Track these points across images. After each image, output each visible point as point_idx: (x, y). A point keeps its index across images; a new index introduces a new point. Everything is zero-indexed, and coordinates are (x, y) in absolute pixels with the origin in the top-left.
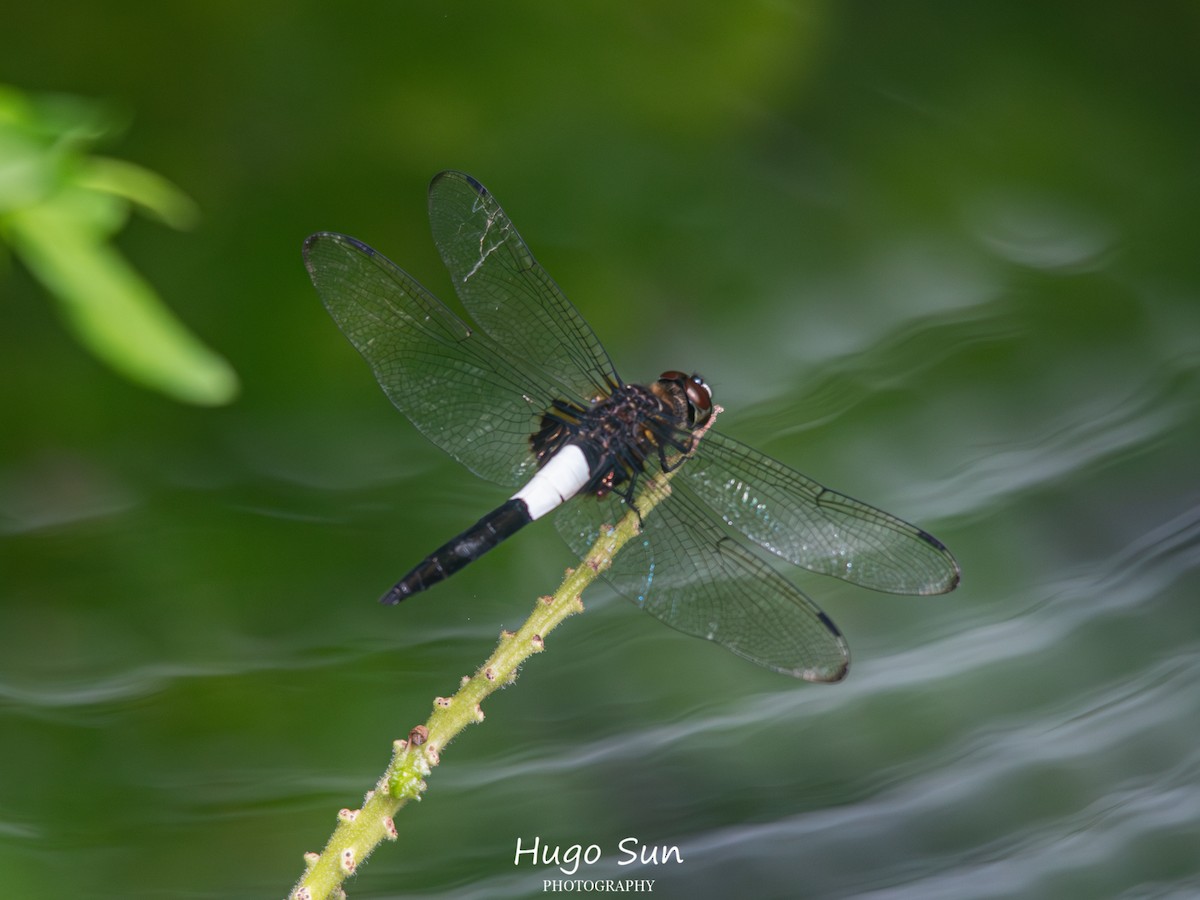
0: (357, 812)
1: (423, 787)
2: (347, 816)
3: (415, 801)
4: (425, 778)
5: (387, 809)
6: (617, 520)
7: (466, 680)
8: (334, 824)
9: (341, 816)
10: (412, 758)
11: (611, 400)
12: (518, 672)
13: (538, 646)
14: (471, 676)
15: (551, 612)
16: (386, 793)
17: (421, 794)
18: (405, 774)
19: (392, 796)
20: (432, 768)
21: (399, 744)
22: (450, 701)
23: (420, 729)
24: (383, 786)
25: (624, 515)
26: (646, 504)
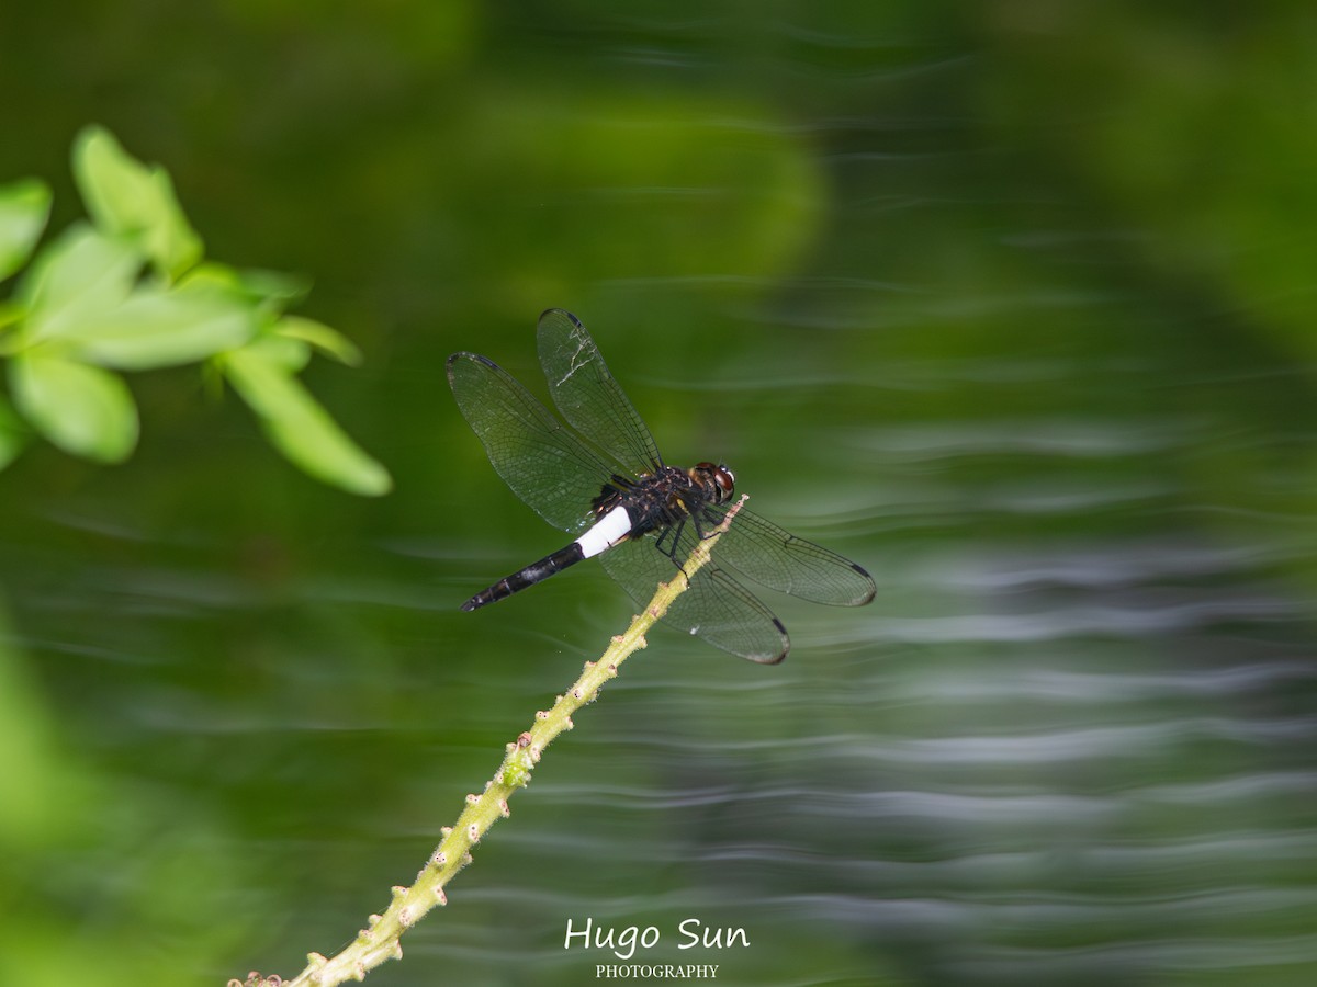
0: (480, 796)
1: (528, 777)
2: (471, 799)
3: (522, 788)
4: (530, 771)
5: (502, 795)
6: (668, 579)
7: (559, 698)
8: (463, 806)
9: (468, 800)
10: (520, 756)
11: (654, 477)
12: (598, 692)
13: (613, 673)
14: (563, 695)
15: (622, 647)
16: (501, 782)
17: (527, 783)
18: (515, 768)
19: (506, 785)
20: (535, 764)
21: (510, 746)
22: (548, 714)
23: (525, 734)
24: (499, 778)
25: (676, 575)
26: (691, 568)
